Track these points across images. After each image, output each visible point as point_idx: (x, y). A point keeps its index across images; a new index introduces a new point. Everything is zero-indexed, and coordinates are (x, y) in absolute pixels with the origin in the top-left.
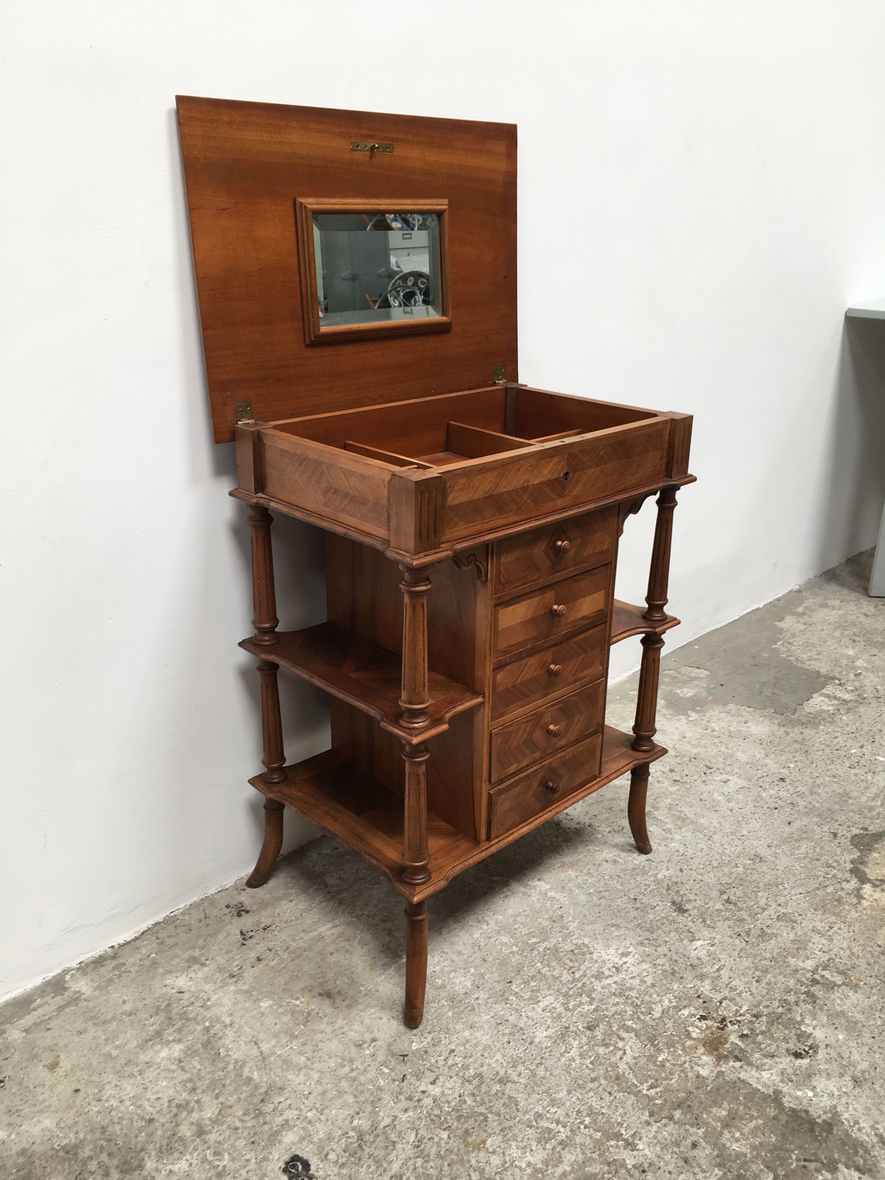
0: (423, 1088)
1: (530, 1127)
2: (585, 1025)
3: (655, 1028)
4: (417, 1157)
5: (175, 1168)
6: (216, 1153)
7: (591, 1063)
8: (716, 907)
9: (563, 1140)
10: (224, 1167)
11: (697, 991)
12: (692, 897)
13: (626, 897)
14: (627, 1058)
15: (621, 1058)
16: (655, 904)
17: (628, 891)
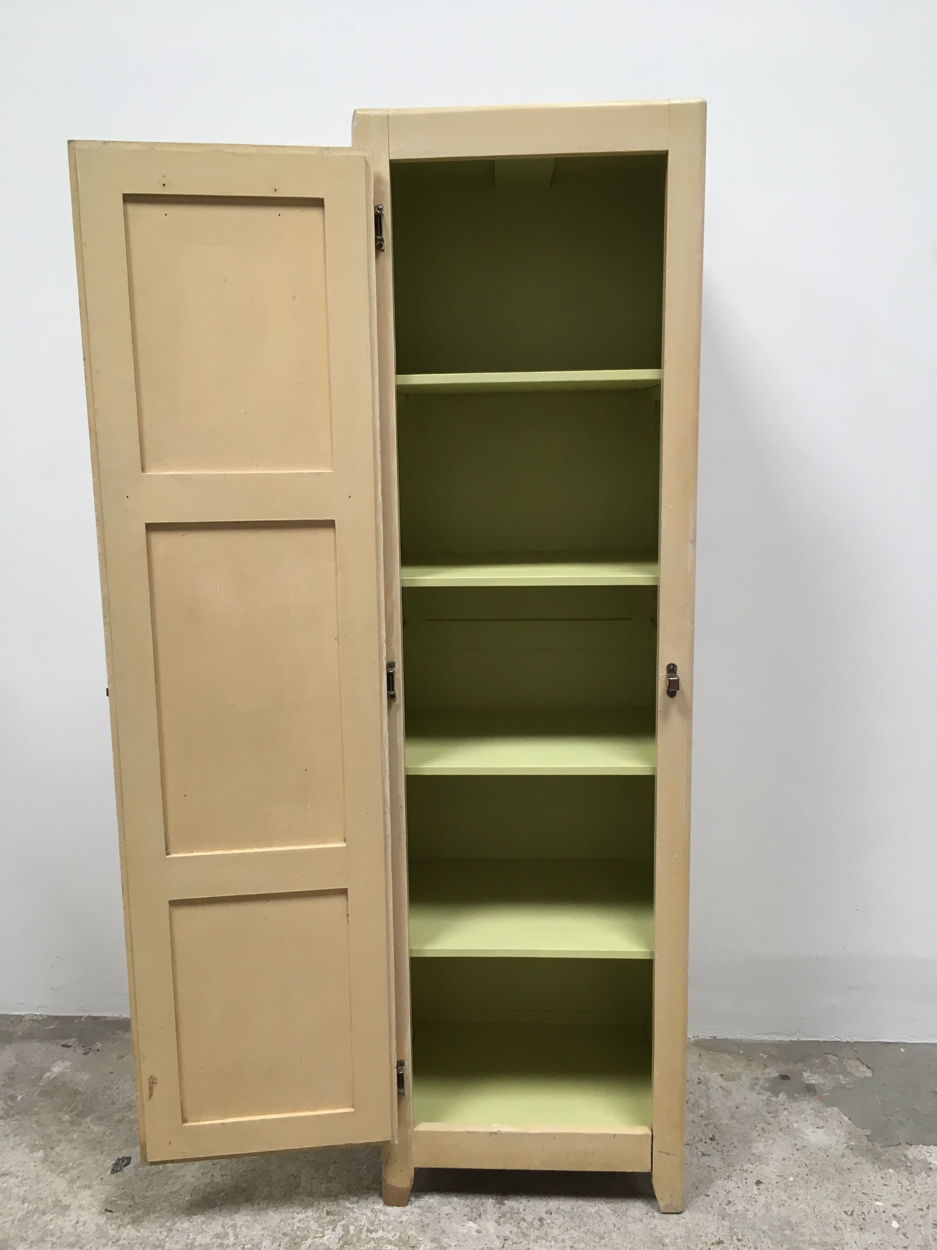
0: (214, 1174)
1: (222, 1226)
2: (329, 1210)
3: (359, 1240)
4: (164, 1197)
5: (92, 1126)
6: (111, 1134)
7: (298, 1227)
9: (224, 1243)
10: (105, 1140)
14: (318, 1241)
15: (316, 1238)
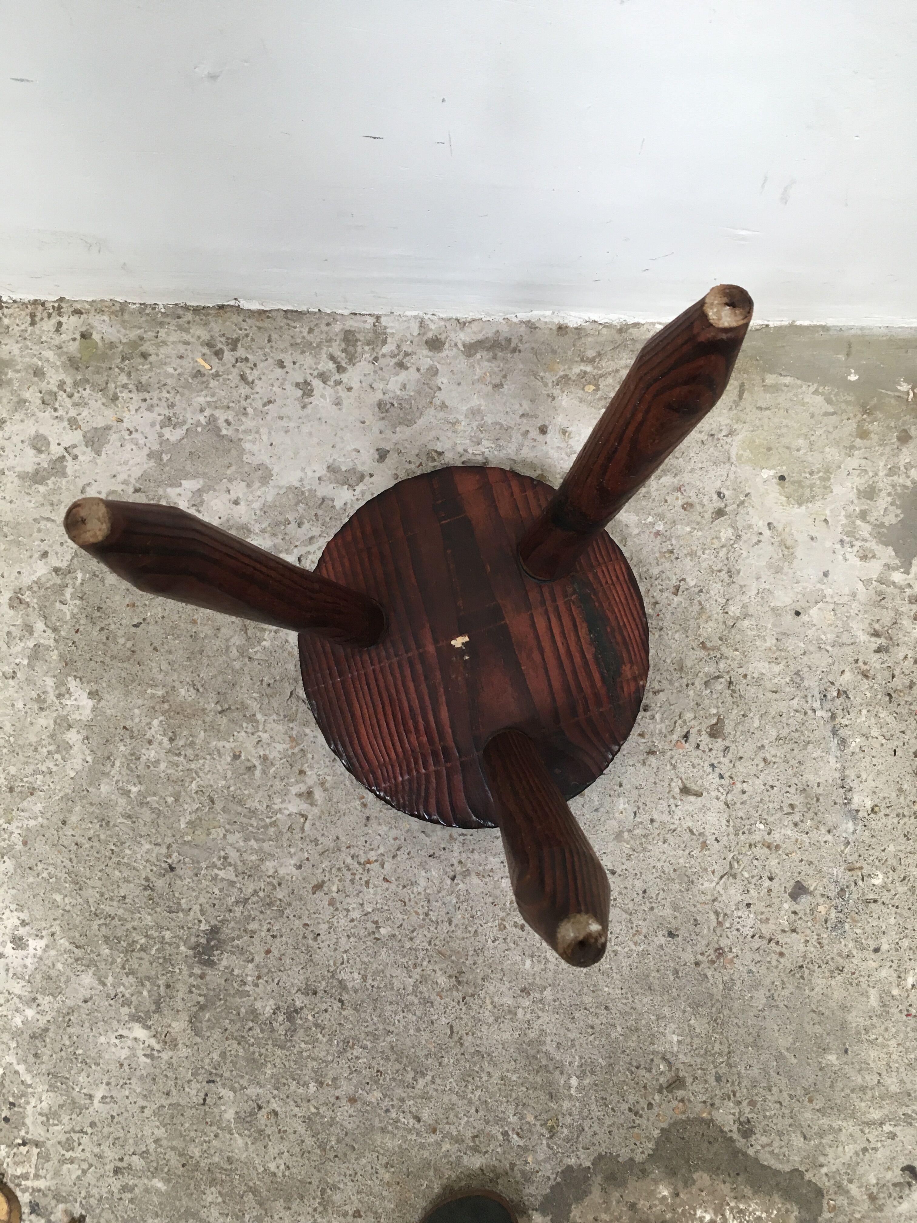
8: (258, 1005)
11: (23, 1095)
12: (257, 949)
13: (164, 850)
16: (184, 906)
17: (185, 843)
